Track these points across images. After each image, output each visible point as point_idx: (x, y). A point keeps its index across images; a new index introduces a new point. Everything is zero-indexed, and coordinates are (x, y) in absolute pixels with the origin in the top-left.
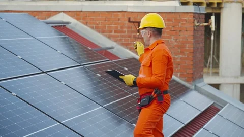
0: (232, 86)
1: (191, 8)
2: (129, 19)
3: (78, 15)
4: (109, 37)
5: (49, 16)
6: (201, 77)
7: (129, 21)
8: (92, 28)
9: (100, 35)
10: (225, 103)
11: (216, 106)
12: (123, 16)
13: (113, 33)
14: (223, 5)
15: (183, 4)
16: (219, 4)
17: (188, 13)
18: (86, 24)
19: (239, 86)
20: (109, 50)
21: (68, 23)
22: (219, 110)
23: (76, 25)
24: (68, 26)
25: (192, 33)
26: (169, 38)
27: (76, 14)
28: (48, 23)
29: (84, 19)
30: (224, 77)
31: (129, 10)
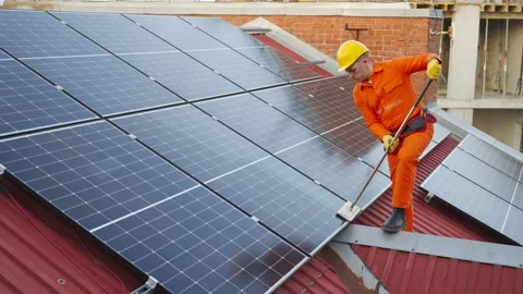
0: (462, 111)
1: (425, 13)
2: (347, 25)
3: (280, 20)
4: (319, 48)
5: (245, 21)
6: (434, 99)
7: (347, 29)
8: (298, 37)
9: (308, 46)
10: (466, 134)
11: (454, 137)
12: (338, 21)
13: (324, 44)
14: (455, 9)
15: (419, 6)
16: (450, 7)
17: (421, 18)
18: (291, 32)
19: (472, 111)
20: (320, 65)
21: (268, 30)
22: (458, 143)
23: (278, 33)
24: (267, 34)
25: (426, 44)
26: (396, 50)
27: (279, 20)
28: (245, 30)
29: (288, 25)
30: (452, 99)
31: (345, 14)
